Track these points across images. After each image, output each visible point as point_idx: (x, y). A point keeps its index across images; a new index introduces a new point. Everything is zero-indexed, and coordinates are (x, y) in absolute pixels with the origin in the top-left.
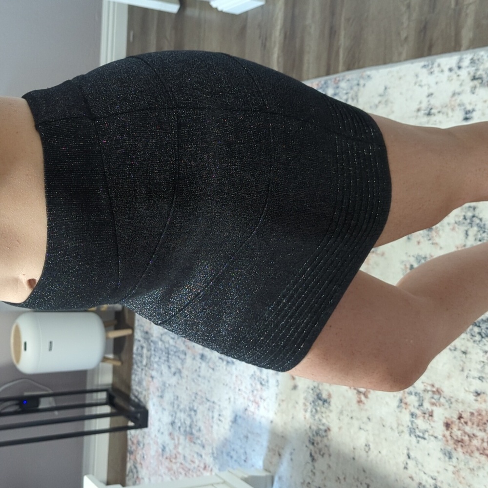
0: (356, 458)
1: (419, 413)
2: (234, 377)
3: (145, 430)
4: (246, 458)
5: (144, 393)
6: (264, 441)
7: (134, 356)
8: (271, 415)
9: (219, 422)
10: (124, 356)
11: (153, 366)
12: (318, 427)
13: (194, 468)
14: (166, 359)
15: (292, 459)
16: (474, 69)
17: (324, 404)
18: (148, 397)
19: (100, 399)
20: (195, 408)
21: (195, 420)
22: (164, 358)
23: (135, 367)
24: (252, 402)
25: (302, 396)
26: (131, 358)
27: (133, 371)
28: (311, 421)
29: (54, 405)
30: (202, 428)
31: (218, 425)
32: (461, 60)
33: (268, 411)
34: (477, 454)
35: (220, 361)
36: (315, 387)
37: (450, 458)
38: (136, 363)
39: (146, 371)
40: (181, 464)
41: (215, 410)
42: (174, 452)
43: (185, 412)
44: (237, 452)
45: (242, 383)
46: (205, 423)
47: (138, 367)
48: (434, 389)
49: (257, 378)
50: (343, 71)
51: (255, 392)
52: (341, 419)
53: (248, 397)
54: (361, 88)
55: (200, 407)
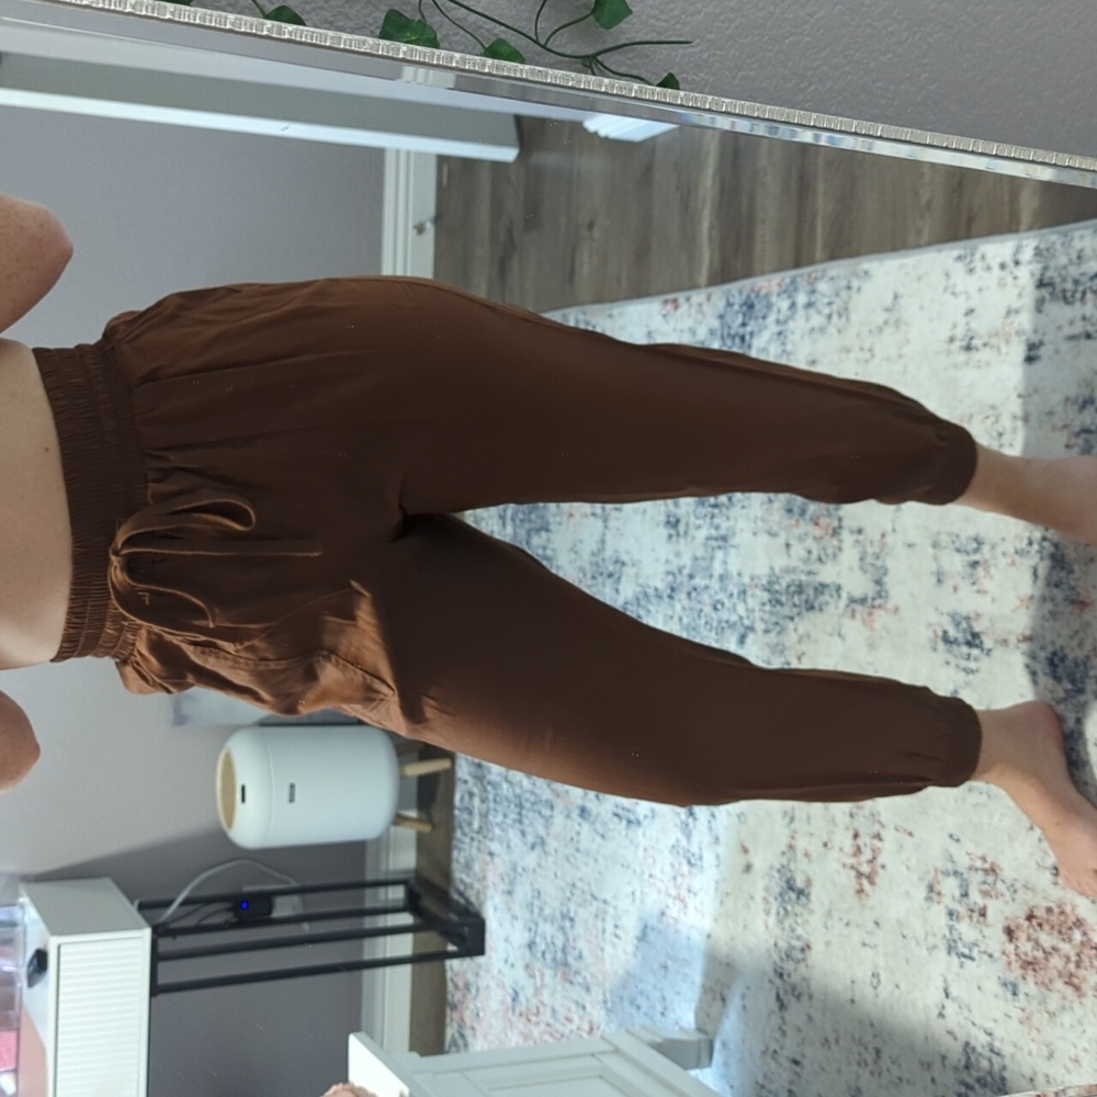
0: (857, 999)
1: (962, 910)
2: (641, 851)
3: (480, 960)
4: (665, 1008)
5: (477, 885)
6: (696, 974)
7: (457, 812)
8: (707, 924)
9: (615, 940)
10: (437, 815)
11: (493, 832)
12: (789, 943)
13: (572, 1031)
14: (516, 817)
15: (744, 1008)
16: (1039, 266)
17: (798, 898)
18: (485, 894)
19: (393, 901)
20: (572, 914)
21: (571, 939)
22: (513, 816)
23: (458, 834)
24: (674, 898)
25: (761, 884)
26: (450, 817)
27: (455, 843)
28: (778, 932)
29: (300, 911)
30: (585, 953)
31: (614, 946)
32: (1018, 249)
33: (703, 916)
34: (1059, 985)
35: (616, 819)
36: (783, 866)
37: (1015, 994)
38: (461, 827)
39: (480, 842)
40: (548, 1025)
41: (608, 918)
42: (534, 1001)
43: (552, 922)
44: (648, 998)
45: (654, 862)
46: (590, 942)
47: (464, 834)
48: (987, 866)
49: (681, 852)
50: (824, 261)
51: (679, 879)
52: (829, 925)
53: (667, 889)
54: (855, 295)
55: (581, 911)
